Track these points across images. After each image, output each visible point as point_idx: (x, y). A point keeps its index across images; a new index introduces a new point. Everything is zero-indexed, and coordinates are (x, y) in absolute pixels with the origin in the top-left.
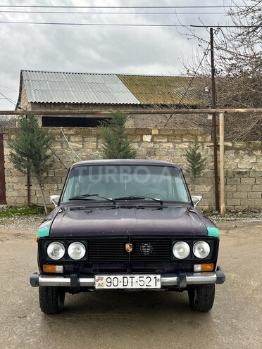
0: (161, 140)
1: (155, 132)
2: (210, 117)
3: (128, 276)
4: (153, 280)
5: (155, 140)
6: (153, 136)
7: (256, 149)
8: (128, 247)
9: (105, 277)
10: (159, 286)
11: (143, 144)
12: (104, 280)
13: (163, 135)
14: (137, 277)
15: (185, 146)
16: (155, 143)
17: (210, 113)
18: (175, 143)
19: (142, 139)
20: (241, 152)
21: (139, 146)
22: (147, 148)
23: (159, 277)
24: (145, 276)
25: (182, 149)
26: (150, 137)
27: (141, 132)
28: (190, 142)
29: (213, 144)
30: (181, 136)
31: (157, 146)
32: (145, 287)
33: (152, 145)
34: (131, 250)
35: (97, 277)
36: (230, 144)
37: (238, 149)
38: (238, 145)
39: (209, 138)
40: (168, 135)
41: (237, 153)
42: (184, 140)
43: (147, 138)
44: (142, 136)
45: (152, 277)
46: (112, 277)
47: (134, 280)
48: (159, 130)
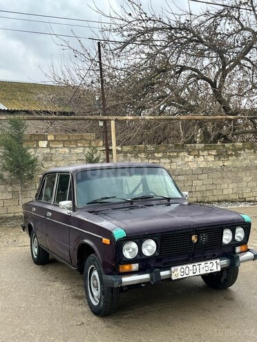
0: (57, 146)
1: (50, 137)
2: (101, 124)
3: (196, 264)
4: (215, 264)
5: (51, 146)
6: (49, 142)
7: (140, 152)
8: (194, 238)
9: (179, 268)
10: (219, 269)
11: (39, 150)
12: (179, 271)
13: (59, 141)
14: (203, 263)
15: (80, 150)
16: (51, 148)
17: (101, 120)
18: (70, 148)
19: (38, 145)
20: (129, 155)
21: (35, 152)
22: (44, 154)
23: (218, 261)
24: (209, 262)
25: (78, 154)
26: (46, 142)
27: (37, 138)
28: (84, 147)
29: (104, 148)
30: (76, 141)
31: (53, 151)
32: (209, 272)
33: (48, 150)
34: (196, 241)
35: (173, 269)
36: (119, 148)
37: (126, 153)
38: (126, 148)
39: (101, 143)
40: (63, 141)
41: (125, 156)
42: (79, 145)
43: (43, 144)
44: (37, 141)
45: (214, 261)
46: (184, 267)
47: (201, 266)
48: (55, 136)
